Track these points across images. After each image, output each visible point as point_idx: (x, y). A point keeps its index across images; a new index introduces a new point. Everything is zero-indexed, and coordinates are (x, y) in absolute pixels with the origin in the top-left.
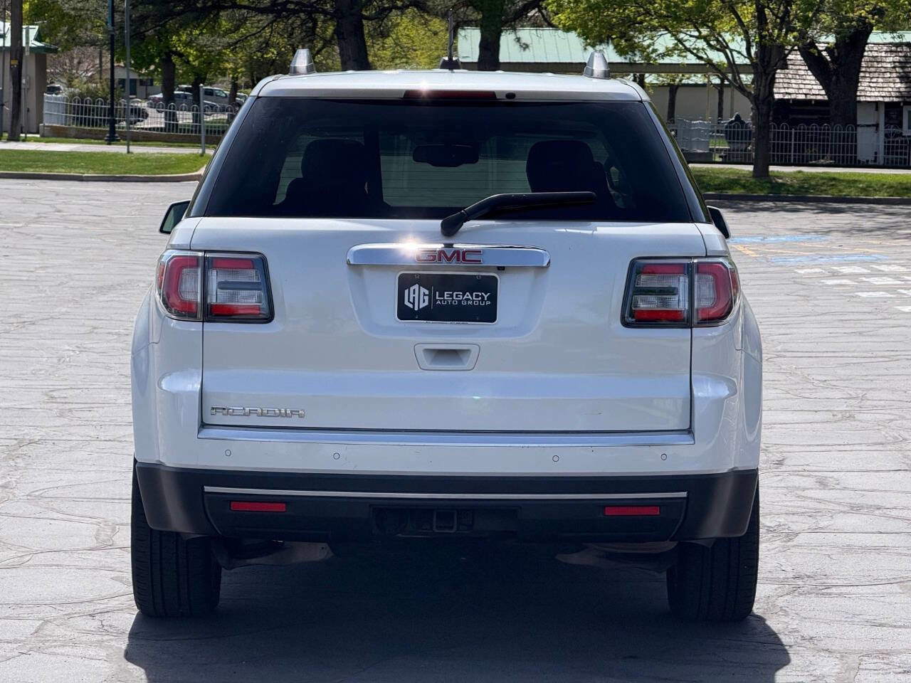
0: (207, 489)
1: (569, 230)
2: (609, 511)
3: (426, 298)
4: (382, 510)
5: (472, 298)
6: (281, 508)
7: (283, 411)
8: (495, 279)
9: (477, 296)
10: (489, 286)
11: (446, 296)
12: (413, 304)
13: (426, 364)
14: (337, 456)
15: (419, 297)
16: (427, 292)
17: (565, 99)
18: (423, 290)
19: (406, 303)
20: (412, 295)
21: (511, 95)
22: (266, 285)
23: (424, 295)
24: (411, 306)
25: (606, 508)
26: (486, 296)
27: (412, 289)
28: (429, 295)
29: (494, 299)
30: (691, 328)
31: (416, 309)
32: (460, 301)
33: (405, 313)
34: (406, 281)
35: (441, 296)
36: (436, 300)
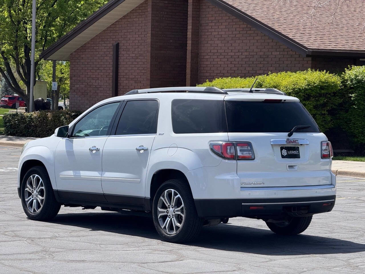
0: (243, 204)
4: (285, 207)
6: (262, 208)
7: (260, 183)
8: (298, 147)
9: (296, 152)
10: (297, 149)
13: (288, 169)
14: (275, 194)
16: (286, 151)
18: (285, 150)
20: (283, 152)
22: (252, 150)
24: (283, 155)
27: (283, 150)
29: (299, 152)
31: (285, 155)
32: (293, 153)
33: (283, 157)
34: (282, 149)
35: (289, 152)
36: (288, 153)
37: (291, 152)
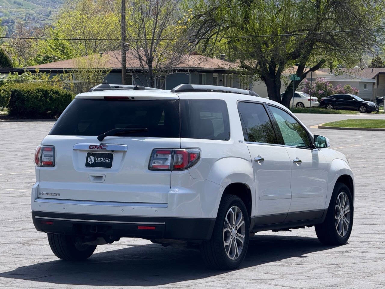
1: (136, 140)
2: (139, 228)
3: (94, 160)
5: (105, 160)
8: (112, 155)
9: (107, 160)
10: (110, 156)
11: (99, 159)
12: (90, 162)
13: (92, 180)
15: (92, 160)
16: (94, 158)
17: (151, 99)
18: (93, 158)
19: (88, 161)
20: (90, 159)
21: (133, 98)
23: (93, 159)
24: (89, 162)
25: (138, 227)
26: (109, 160)
27: (90, 157)
28: (94, 159)
29: (111, 161)
30: (171, 171)
31: (90, 163)
32: (102, 161)
33: (88, 165)
34: (89, 155)
35: (98, 159)
36: (96, 161)
37: (99, 160)
